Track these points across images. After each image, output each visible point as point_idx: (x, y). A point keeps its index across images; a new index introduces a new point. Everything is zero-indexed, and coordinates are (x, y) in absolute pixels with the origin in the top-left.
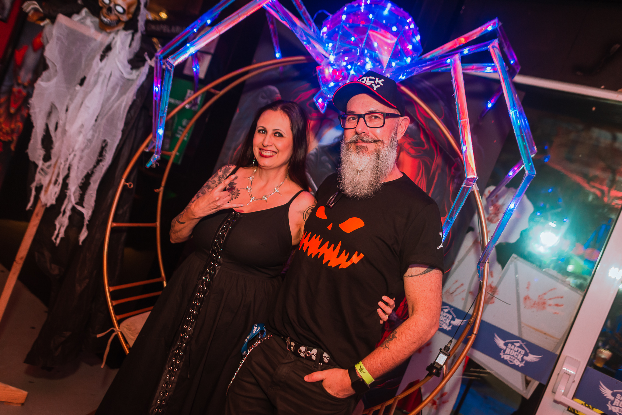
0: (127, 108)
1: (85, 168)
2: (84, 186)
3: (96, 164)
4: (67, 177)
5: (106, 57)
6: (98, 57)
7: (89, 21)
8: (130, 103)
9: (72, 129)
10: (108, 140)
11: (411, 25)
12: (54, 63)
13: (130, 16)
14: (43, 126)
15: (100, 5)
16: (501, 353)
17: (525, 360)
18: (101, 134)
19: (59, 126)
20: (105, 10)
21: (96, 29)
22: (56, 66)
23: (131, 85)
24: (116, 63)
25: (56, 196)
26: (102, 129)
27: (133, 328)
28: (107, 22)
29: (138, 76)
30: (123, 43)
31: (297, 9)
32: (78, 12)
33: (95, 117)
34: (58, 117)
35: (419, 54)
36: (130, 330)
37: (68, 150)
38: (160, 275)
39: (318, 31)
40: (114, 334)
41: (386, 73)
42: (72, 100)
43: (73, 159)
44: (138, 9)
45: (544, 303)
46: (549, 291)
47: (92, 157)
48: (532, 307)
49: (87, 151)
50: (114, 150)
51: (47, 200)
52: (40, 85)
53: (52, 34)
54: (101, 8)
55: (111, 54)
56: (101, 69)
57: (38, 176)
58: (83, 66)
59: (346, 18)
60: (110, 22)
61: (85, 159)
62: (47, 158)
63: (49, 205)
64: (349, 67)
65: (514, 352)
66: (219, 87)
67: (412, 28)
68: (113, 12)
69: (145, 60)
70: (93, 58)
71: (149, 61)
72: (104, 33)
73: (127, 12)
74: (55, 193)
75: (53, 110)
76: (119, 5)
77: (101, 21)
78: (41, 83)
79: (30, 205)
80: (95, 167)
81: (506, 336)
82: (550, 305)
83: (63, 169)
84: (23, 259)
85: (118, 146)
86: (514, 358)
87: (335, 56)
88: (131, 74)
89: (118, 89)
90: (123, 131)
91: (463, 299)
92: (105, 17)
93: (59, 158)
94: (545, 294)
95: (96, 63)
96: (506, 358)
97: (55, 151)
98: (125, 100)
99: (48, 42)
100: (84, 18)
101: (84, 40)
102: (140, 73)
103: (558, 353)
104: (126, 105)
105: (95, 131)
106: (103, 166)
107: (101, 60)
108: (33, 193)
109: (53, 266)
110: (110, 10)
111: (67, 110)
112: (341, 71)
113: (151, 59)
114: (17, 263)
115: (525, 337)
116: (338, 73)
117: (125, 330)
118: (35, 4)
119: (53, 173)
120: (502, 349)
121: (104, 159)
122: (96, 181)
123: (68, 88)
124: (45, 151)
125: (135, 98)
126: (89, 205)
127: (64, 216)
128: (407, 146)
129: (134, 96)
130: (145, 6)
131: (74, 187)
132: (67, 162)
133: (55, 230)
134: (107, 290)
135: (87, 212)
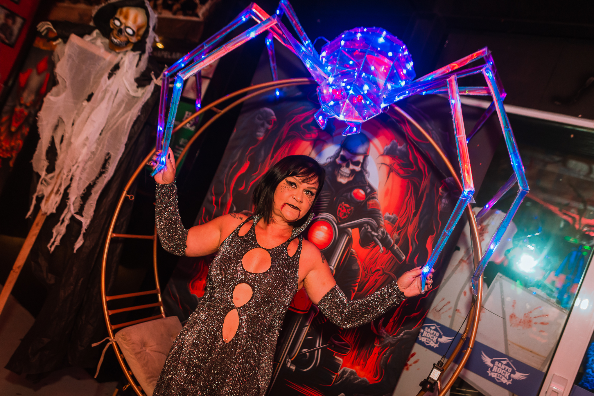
0: (132, 123)
1: (87, 179)
2: (85, 197)
3: (98, 176)
4: (69, 187)
5: (114, 75)
6: (106, 75)
7: (99, 42)
8: (135, 119)
9: (77, 142)
10: (112, 153)
11: (405, 51)
12: (64, 79)
13: (139, 38)
14: (49, 139)
15: (111, 26)
16: (488, 371)
17: (512, 378)
18: (105, 147)
19: (64, 138)
20: (115, 32)
21: (106, 50)
22: (66, 82)
23: (136, 102)
24: (123, 81)
25: (57, 205)
26: (106, 143)
27: (128, 338)
28: (117, 43)
29: (144, 93)
30: (130, 63)
31: (298, 34)
32: (90, 33)
33: (100, 131)
34: (65, 130)
35: (412, 78)
36: (125, 340)
37: (72, 161)
38: (155, 287)
39: (318, 56)
40: (109, 344)
41: (382, 95)
42: (78, 114)
43: (76, 170)
44: (147, 32)
45: (530, 321)
46: (535, 309)
47: (95, 169)
48: (518, 325)
49: (90, 163)
50: (116, 163)
51: (48, 209)
52: (49, 99)
53: (64, 52)
54: (112, 30)
55: (119, 73)
56: (109, 86)
57: (39, 187)
58: (91, 83)
59: (345, 44)
60: (120, 42)
61: (87, 170)
62: (51, 169)
63: (49, 213)
64: (348, 87)
65: (501, 370)
66: (221, 106)
67: (406, 55)
68: (123, 34)
69: (151, 79)
70: (102, 76)
71: (155, 80)
72: (113, 52)
73: (136, 34)
74: (56, 203)
75: (60, 124)
76: (129, 28)
77: (111, 41)
78: (50, 98)
79: (29, 213)
80: (97, 178)
81: (493, 353)
82: (536, 323)
83: (65, 179)
84: (21, 268)
85: (121, 158)
86: (501, 376)
87: (334, 77)
88: (137, 91)
89: (124, 105)
90: (126, 145)
91: (450, 317)
92: (116, 38)
93: (62, 169)
94: (531, 312)
95: (104, 81)
96: (493, 376)
97: (58, 162)
98: (130, 115)
99: (59, 60)
100: (95, 39)
101: (94, 58)
102: (146, 91)
103: (544, 371)
104: (130, 120)
105: (99, 145)
106: (105, 177)
107: (109, 77)
108: (34, 202)
109: (50, 275)
110: (120, 31)
111: (73, 124)
112: (341, 90)
113: (157, 78)
114: (14, 272)
115: (512, 354)
116: (337, 93)
117: (120, 339)
118: (49, 25)
119: (55, 184)
120: (490, 367)
121: (107, 171)
122: (97, 192)
123: (75, 103)
124: (49, 162)
125: (139, 114)
126: (88, 215)
127: (63, 225)
128: (396, 167)
129: (138, 112)
130: (154, 29)
131: (74, 197)
132: (69, 173)
133: (52, 237)
134: (104, 300)
135: (86, 221)
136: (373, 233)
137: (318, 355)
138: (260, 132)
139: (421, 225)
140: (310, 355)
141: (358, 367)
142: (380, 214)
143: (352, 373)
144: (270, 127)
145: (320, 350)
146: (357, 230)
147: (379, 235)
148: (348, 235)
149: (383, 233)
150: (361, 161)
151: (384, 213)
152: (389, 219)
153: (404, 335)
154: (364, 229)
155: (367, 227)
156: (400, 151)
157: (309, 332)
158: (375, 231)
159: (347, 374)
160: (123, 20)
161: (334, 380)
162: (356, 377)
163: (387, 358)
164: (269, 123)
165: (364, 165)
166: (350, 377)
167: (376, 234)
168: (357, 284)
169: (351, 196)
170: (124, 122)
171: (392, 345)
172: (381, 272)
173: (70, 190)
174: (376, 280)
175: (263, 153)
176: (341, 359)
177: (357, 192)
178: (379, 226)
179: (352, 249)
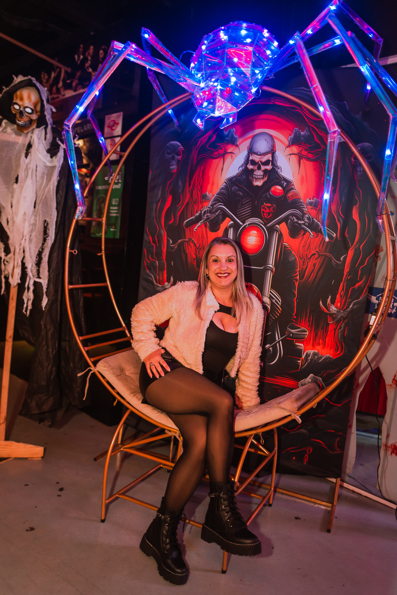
0: (55, 189)
1: (36, 247)
2: (38, 263)
3: (43, 243)
4: (24, 258)
5: (30, 154)
6: (23, 155)
7: (9, 129)
8: (56, 184)
9: (19, 219)
10: (48, 220)
13: (39, 114)
15: (14, 112)
18: (41, 216)
19: (9, 220)
20: (18, 116)
21: (16, 134)
23: (54, 170)
24: (38, 156)
25: (20, 276)
26: (41, 212)
28: (22, 124)
30: (39, 139)
33: (33, 205)
34: (7, 214)
37: (19, 236)
39: (187, 68)
40: (91, 372)
42: (12, 197)
43: (25, 242)
44: (43, 106)
47: (39, 237)
49: (34, 234)
51: (15, 282)
54: (15, 115)
55: (32, 150)
56: (28, 164)
57: (3, 267)
58: (14, 168)
60: (25, 123)
61: (34, 240)
62: (7, 251)
63: (17, 285)
64: (216, 84)
68: (24, 115)
69: (59, 146)
70: (20, 158)
72: (23, 134)
73: (35, 111)
74: (19, 274)
76: (27, 107)
77: (18, 125)
79: (3, 290)
80: (43, 244)
83: (19, 253)
84: (11, 338)
85: (56, 222)
88: (52, 161)
89: (45, 177)
90: (57, 209)
92: (20, 121)
95: (24, 161)
97: (11, 241)
98: (52, 183)
100: (5, 128)
101: (10, 145)
102: (58, 158)
104: (53, 187)
105: (36, 216)
106: (49, 241)
107: (26, 157)
108: (3, 280)
110: (21, 113)
111: (12, 207)
113: (63, 144)
114: (8, 341)
116: (207, 93)
117: (101, 368)
119: (14, 260)
121: (49, 236)
122: (46, 254)
123: (8, 188)
124: (4, 244)
125: (59, 178)
126: (44, 276)
127: (29, 292)
128: (304, 153)
129: (57, 178)
130: (48, 101)
131: (30, 265)
132: (21, 247)
133: (24, 303)
134: (78, 339)
135: (44, 281)
136: (300, 222)
137: (280, 347)
138: (172, 165)
139: (343, 199)
140: (272, 349)
141: (318, 347)
142: (301, 202)
143: (315, 354)
144: (179, 157)
145: (281, 342)
146: (284, 224)
147: (305, 222)
148: (277, 231)
149: (309, 219)
150: (271, 159)
151: (305, 199)
152: (311, 204)
153: (353, 306)
154: (290, 221)
155: (292, 219)
156: (303, 136)
157: (266, 329)
158: (301, 220)
159: (311, 356)
160: (20, 103)
161: (300, 364)
162: (319, 356)
163: (344, 331)
164: (178, 155)
165: (275, 162)
166: (314, 358)
167: (302, 222)
168: (298, 273)
169: (270, 195)
170: (49, 191)
171: (344, 318)
172: (317, 256)
173: (25, 260)
174: (314, 263)
175: (180, 183)
176: (302, 345)
177: (274, 189)
178: (304, 214)
179: (284, 243)
